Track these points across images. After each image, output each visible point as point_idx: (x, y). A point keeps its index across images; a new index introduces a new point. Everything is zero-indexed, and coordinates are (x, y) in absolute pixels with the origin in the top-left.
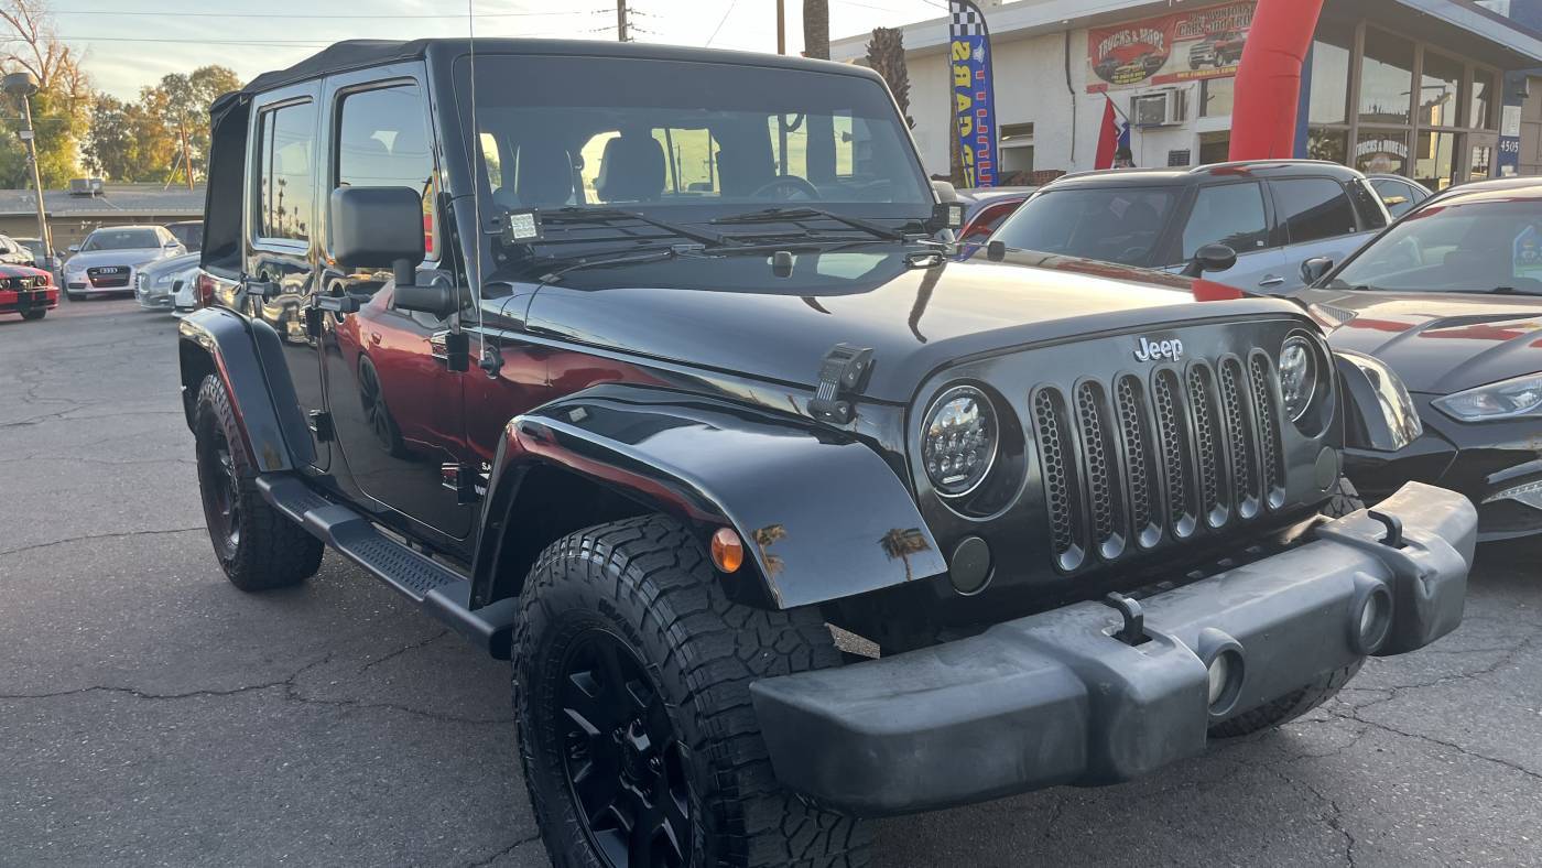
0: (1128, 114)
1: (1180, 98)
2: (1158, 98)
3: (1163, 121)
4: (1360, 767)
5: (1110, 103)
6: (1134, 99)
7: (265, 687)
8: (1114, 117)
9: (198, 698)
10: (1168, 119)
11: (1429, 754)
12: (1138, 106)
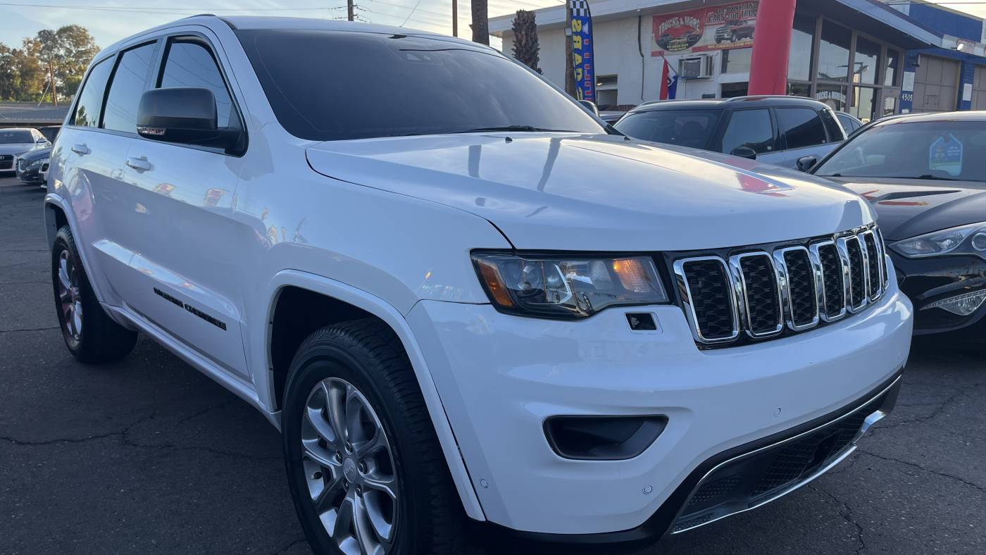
0: (677, 70)
1: (710, 60)
2: (696, 61)
3: (699, 75)
4: (858, 480)
5: (666, 63)
6: (681, 61)
7: (106, 436)
8: (668, 72)
9: (57, 444)
10: (702, 74)
11: (901, 471)
12: (683, 65)
